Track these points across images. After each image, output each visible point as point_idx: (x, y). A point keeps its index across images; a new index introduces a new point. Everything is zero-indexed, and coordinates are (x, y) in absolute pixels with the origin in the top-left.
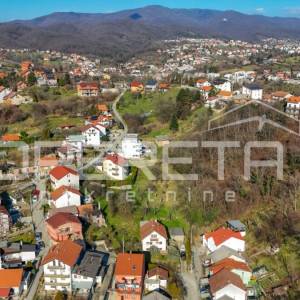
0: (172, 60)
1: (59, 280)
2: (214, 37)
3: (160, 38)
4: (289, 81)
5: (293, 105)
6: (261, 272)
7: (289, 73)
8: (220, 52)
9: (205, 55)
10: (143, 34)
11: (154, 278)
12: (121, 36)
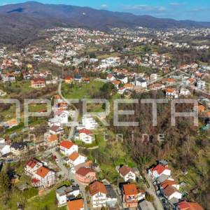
0: (59, 47)
1: (100, 202)
2: (79, 27)
3: (42, 27)
4: (142, 65)
5: (169, 94)
6: (182, 184)
7: (140, 58)
8: (89, 41)
9: (80, 43)
10: (30, 24)
11: (140, 194)
12: (14, 26)
